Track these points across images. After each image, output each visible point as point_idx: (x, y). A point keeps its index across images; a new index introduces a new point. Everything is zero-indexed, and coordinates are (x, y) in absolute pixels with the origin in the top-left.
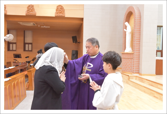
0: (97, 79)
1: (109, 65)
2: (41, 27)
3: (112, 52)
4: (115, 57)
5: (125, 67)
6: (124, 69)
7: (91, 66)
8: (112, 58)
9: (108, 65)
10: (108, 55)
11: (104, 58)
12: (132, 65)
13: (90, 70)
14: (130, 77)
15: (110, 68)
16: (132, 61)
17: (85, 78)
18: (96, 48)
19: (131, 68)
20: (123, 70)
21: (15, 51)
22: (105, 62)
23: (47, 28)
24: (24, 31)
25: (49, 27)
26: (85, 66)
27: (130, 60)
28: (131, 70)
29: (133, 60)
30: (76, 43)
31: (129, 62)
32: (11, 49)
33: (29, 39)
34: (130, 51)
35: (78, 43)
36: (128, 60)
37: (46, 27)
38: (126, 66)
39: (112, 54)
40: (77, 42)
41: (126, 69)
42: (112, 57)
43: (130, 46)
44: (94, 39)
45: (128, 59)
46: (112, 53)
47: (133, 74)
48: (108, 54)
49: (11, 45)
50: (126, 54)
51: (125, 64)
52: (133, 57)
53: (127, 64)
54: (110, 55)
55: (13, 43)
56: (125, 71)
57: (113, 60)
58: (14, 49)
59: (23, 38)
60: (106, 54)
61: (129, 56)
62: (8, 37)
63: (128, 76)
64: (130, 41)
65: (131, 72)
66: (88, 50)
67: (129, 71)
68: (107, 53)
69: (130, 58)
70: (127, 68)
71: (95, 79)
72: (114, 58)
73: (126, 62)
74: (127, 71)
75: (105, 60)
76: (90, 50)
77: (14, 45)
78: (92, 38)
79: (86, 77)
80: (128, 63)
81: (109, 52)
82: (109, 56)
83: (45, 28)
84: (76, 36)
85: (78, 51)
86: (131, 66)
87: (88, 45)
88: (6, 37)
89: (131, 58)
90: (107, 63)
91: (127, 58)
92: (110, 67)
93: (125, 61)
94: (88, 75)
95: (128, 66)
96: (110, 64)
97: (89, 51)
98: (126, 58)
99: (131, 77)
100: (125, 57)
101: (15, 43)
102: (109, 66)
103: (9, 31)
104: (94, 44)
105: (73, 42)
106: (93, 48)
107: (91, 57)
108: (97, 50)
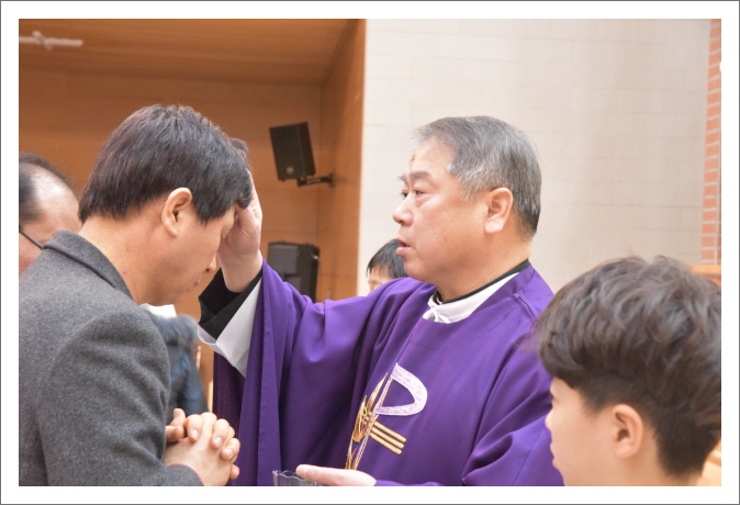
1: (619, 416)
3: (651, 272)
4: (691, 324)
7: (410, 399)
8: (650, 341)
9: (606, 425)
10: (597, 310)
11: (562, 346)
13: (395, 443)
18: (491, 212)
22: (572, 384)
25: (78, 43)
26: (374, 396)
30: (301, 183)
35: (324, 180)
37: (50, 42)
39: (654, 296)
40: (312, 171)
42: (650, 324)
46: (647, 286)
48: (604, 296)
54: (625, 309)
57: (659, 366)
60: (580, 289)
66: (405, 217)
68: (594, 285)
72: (676, 343)
75: (572, 365)
81: (608, 268)
82: (619, 323)
83: (42, 47)
84: (304, 128)
85: (317, 251)
87: (419, 166)
90: (597, 401)
92: (626, 447)
96: (625, 409)
97: (411, 230)
102: (623, 434)
104: (471, 164)
105: (282, 176)
106: (455, 203)
107: (426, 316)
108: (489, 236)
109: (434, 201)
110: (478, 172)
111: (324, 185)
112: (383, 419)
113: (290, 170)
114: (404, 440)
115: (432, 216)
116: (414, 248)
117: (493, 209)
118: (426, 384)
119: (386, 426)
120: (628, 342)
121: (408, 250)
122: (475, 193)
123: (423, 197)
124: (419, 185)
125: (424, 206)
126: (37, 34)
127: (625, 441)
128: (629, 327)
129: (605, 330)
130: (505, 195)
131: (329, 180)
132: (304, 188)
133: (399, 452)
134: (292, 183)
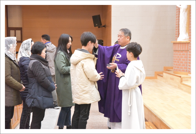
5: (177, 65)
6: (175, 67)
7: (119, 56)
12: (188, 61)
14: (183, 79)
15: (132, 56)
16: (187, 55)
19: (187, 65)
20: (175, 70)
26: (114, 56)
27: (184, 53)
28: (186, 68)
29: (188, 53)
30: (99, 27)
31: (184, 56)
34: (185, 39)
35: (104, 26)
36: (182, 53)
38: (178, 62)
40: (101, 25)
41: (178, 68)
43: (185, 31)
44: (127, 30)
45: (182, 51)
47: (189, 74)
50: (178, 44)
51: (177, 59)
52: (189, 48)
53: (180, 60)
56: (177, 70)
57: (134, 50)
61: (183, 48)
63: (180, 77)
64: (186, 24)
65: (187, 71)
66: (119, 39)
67: (184, 71)
69: (184, 49)
70: (180, 65)
73: (178, 57)
74: (180, 70)
78: (126, 29)
80: (182, 59)
82: (131, 46)
84: (99, 16)
85: (103, 41)
86: (187, 63)
89: (186, 51)
91: (180, 49)
93: (177, 55)
94: (116, 64)
95: (182, 62)
98: (180, 51)
99: (185, 79)
100: (178, 50)
104: (126, 34)
105: (95, 26)
106: (125, 38)
108: (127, 41)
109: (122, 38)
110: (127, 35)
111: (104, 27)
113: (97, 25)
115: (122, 39)
116: (119, 42)
117: (128, 38)
118: (121, 55)
122: (126, 37)
124: (120, 36)
131: (105, 26)
132: (100, 28)
134: (97, 27)
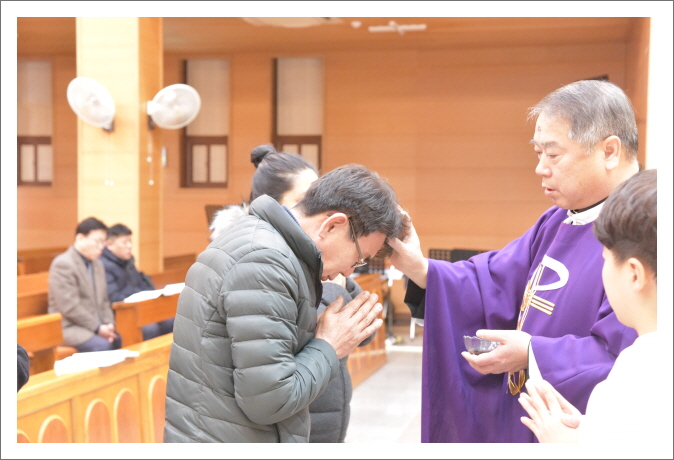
0: (570, 372)
1: (633, 266)
2: (373, 29)
7: (557, 278)
10: (621, 199)
13: (548, 308)
17: (503, 361)
18: (607, 154)
21: (223, 185)
23: (408, 33)
24: (275, 63)
32: (199, 175)
33: (301, 114)
37: (403, 28)
49: (199, 153)
55: (209, 141)
58: (218, 176)
59: (265, 107)
62: (171, 105)
71: (561, 368)
76: (556, 171)
77: (218, 151)
79: (507, 355)
83: (396, 33)
88: (159, 101)
90: (621, 258)
92: (637, 285)
96: (633, 261)
97: (552, 180)
101: (222, 140)
102: (635, 278)
103: (190, 65)
106: (583, 157)
107: (567, 221)
108: (610, 171)
112: (539, 293)
114: (553, 305)
115: (566, 170)
116: (559, 191)
117: (610, 151)
118: (568, 267)
119: (543, 298)
120: (633, 219)
121: (555, 193)
123: (557, 158)
125: (559, 164)
126: (392, 23)
127: (637, 281)
128: (635, 210)
129: (622, 211)
130: (616, 141)
133: (550, 313)
